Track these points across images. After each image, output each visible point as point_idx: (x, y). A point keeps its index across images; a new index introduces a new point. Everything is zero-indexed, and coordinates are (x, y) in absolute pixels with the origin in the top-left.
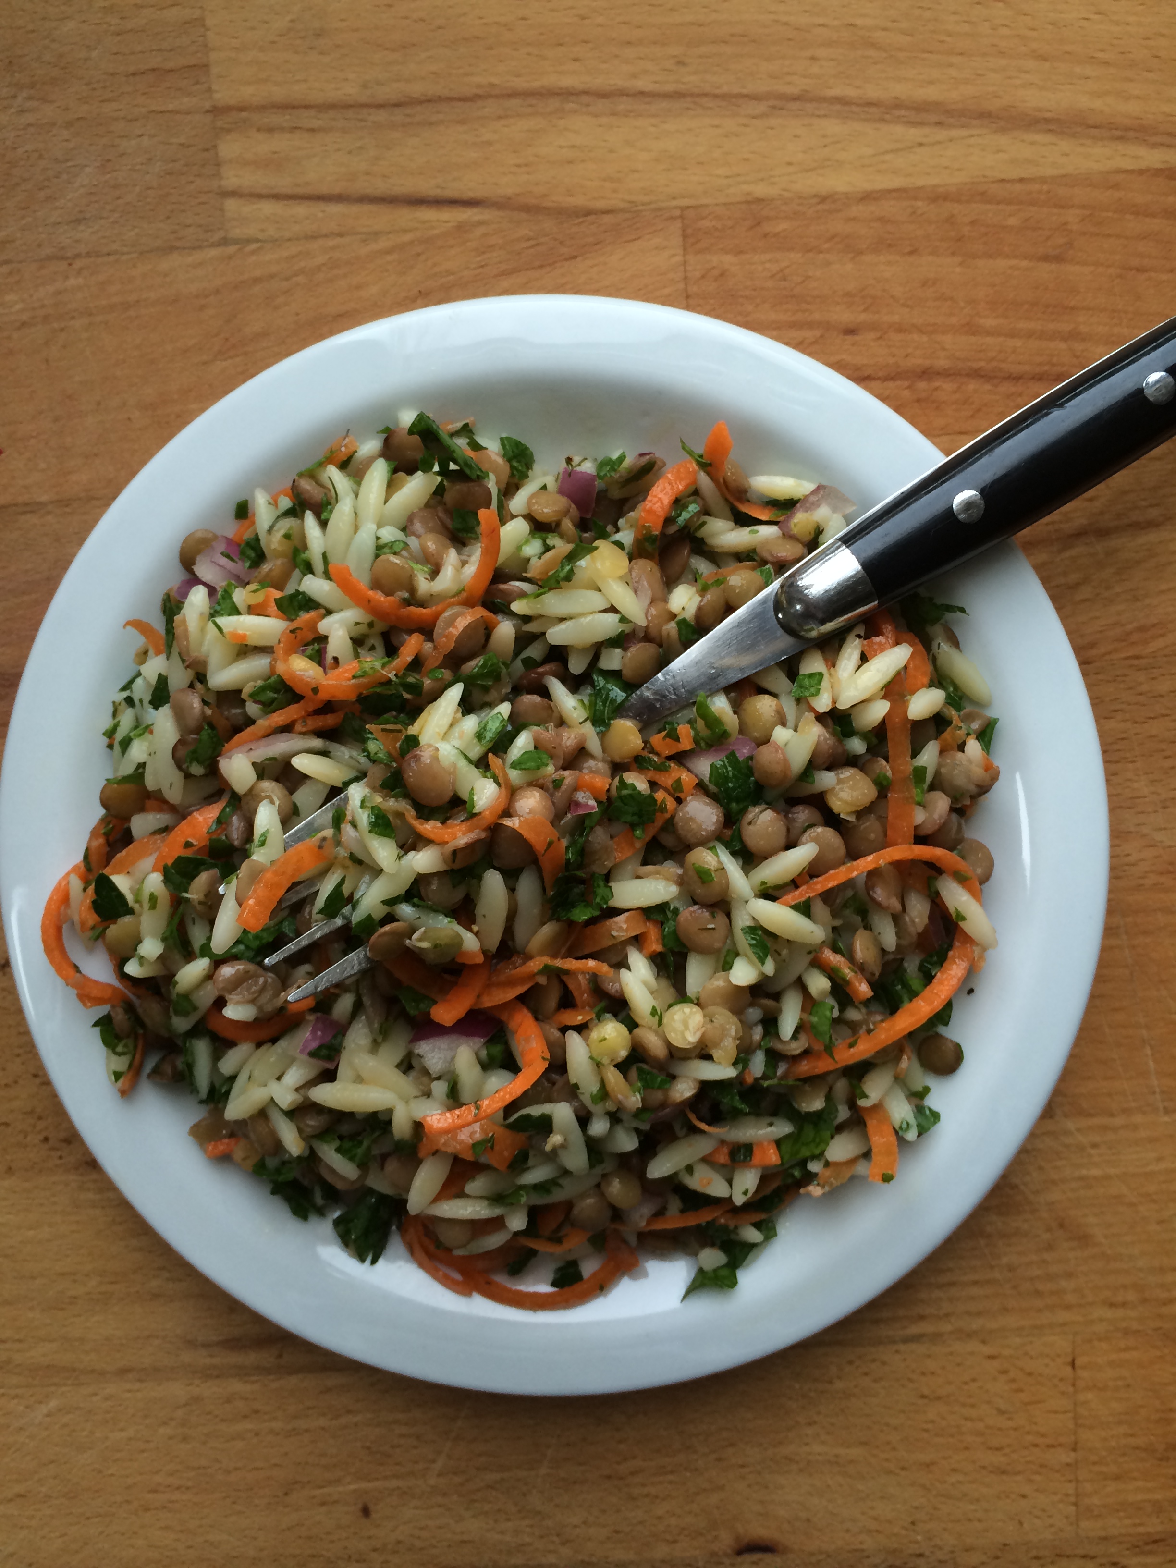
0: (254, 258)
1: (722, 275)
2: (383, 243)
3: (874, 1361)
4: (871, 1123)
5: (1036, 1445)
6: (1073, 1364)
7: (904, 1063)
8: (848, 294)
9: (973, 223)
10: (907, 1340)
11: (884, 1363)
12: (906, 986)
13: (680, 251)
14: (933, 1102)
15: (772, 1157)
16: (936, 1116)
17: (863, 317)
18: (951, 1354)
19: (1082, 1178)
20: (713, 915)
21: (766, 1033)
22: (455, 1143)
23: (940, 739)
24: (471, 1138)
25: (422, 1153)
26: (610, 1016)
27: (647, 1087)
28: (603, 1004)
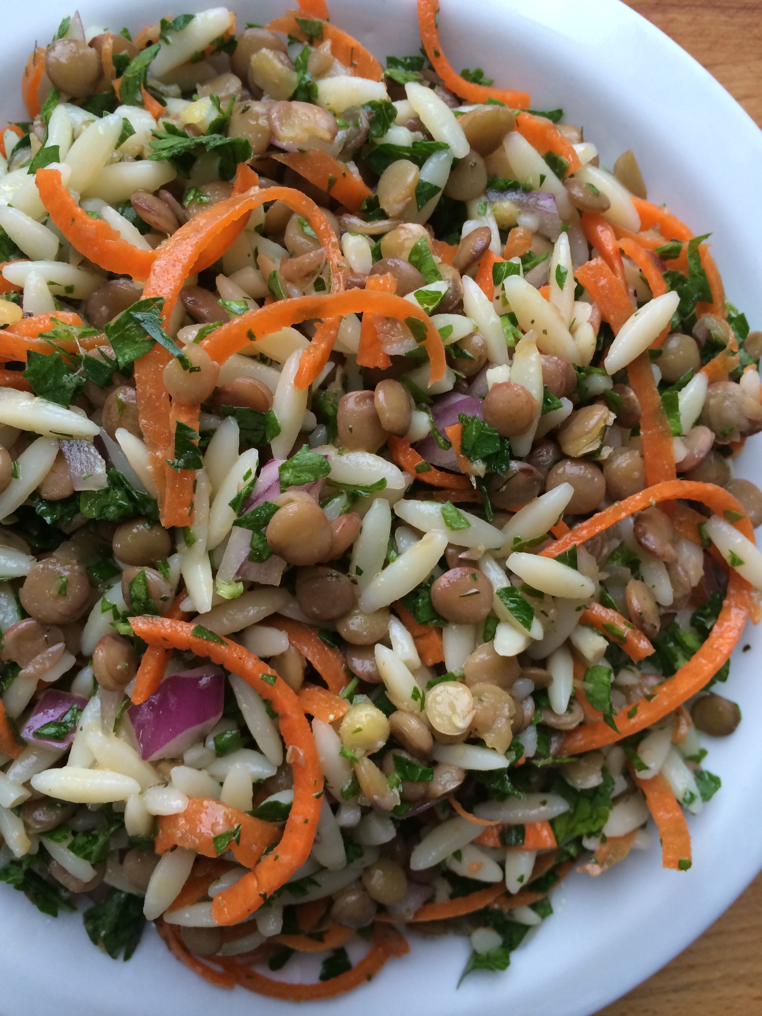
4: (652, 796)
7: (682, 729)
14: (711, 765)
15: (546, 839)
16: (716, 781)
20: (474, 577)
21: (538, 706)
22: (193, 837)
23: (708, 366)
24: (212, 831)
25: (158, 850)
26: (364, 697)
27: (406, 779)
28: (353, 684)
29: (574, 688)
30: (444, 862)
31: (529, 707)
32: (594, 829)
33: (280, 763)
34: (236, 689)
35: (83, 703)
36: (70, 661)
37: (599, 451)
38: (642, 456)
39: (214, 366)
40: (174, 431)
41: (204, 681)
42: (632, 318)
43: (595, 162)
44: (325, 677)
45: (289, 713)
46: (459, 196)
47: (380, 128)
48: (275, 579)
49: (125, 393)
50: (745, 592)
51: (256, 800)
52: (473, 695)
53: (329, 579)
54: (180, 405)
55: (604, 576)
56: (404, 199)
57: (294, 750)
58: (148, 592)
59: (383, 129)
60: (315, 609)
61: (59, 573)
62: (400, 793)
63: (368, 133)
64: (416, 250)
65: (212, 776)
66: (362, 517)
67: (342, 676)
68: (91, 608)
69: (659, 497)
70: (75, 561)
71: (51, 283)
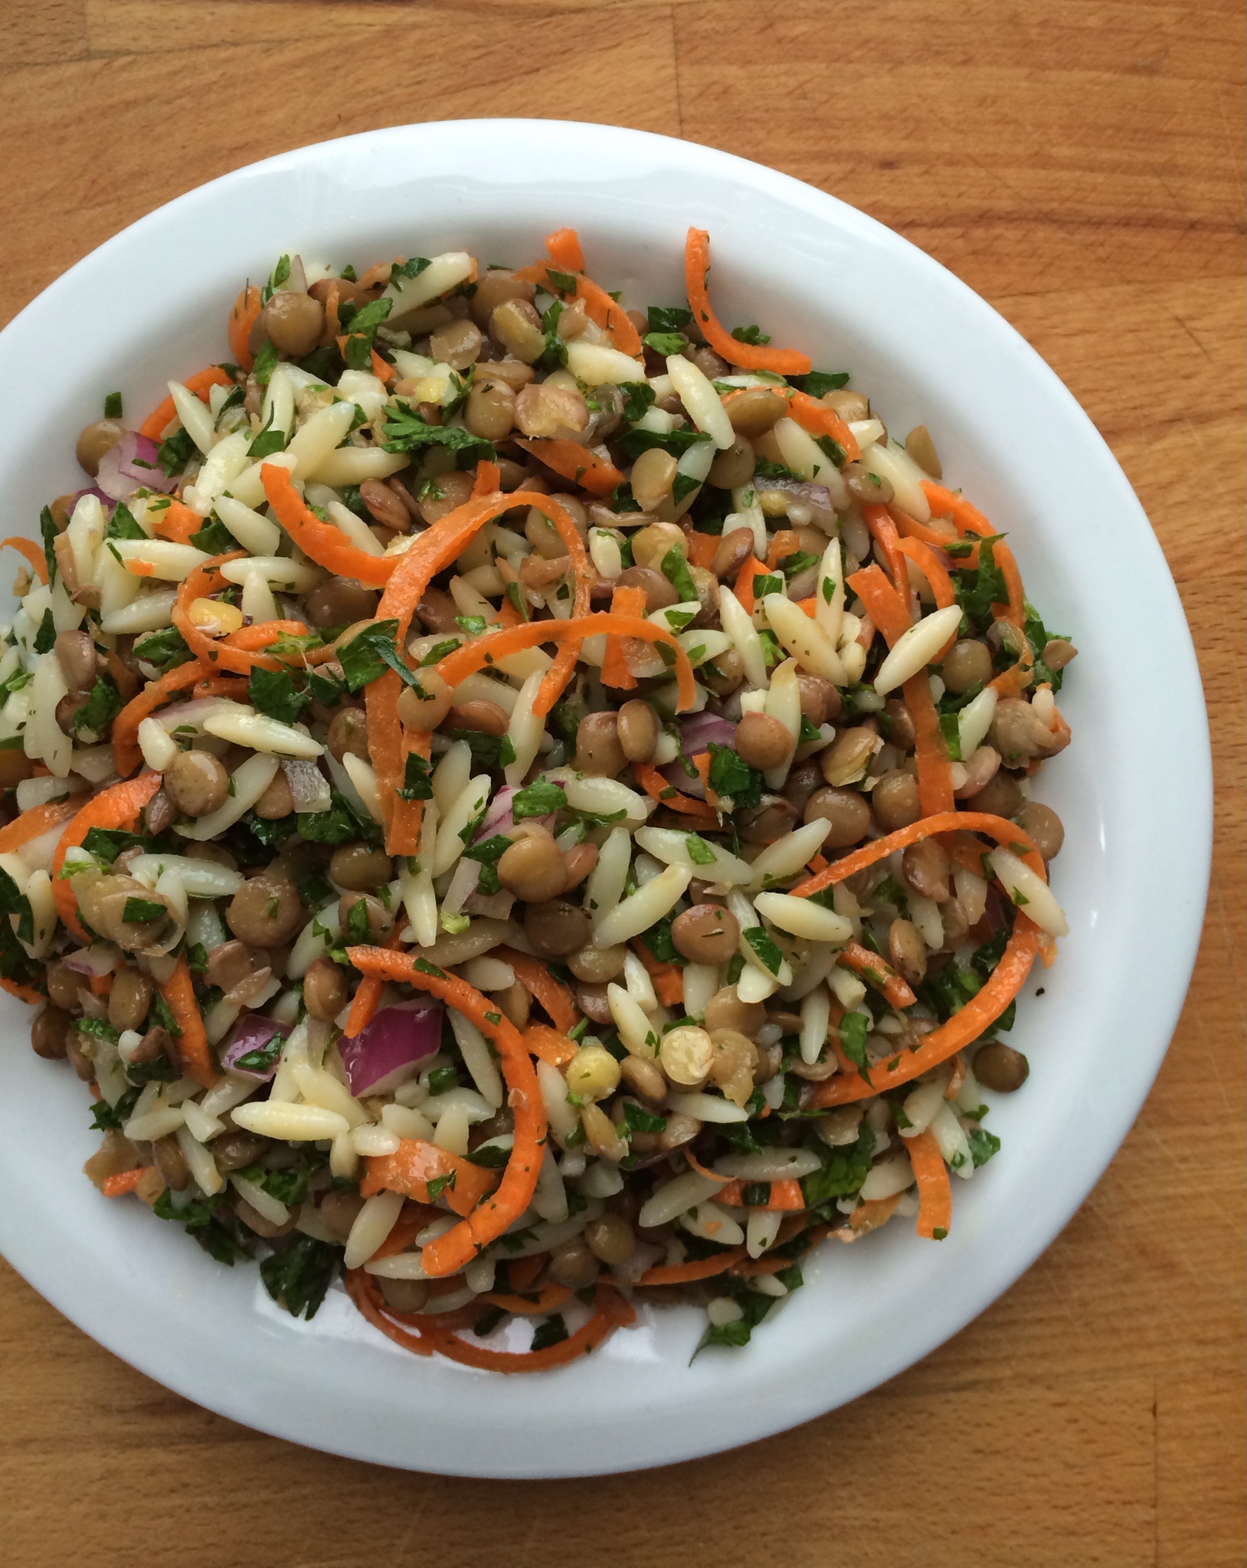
0: (125, 75)
1: (725, 92)
2: (289, 55)
3: (919, 1412)
4: (917, 1156)
5: (1110, 1503)
6: (1154, 1411)
7: (956, 1084)
8: (885, 116)
9: (1043, 24)
10: (959, 1388)
11: (932, 1415)
12: (957, 984)
13: (671, 61)
14: (991, 1124)
15: (794, 1199)
16: (994, 1143)
17: (904, 146)
18: (1011, 1402)
19: (1167, 1198)
20: (718, 915)
21: (786, 1054)
22: (405, 1181)
23: (997, 680)
24: (426, 1174)
25: (365, 1192)
26: (594, 1039)
27: (636, 1129)
28: (583, 1023)
29: (828, 1036)
30: (677, 1218)
31: (776, 1055)
32: (851, 1190)
33: (499, 1106)
34: (455, 1024)
35: (286, 1032)
36: (275, 986)
37: (863, 781)
38: (916, 780)
39: (449, 692)
40: (405, 760)
41: (422, 1015)
42: (907, 634)
43: (882, 441)
44: (553, 1016)
45: (513, 1054)
46: (723, 485)
47: (636, 412)
48: (504, 912)
49: (354, 717)
50: (1032, 933)
51: (472, 1142)
52: (713, 1042)
53: (561, 913)
54: (412, 732)
55: (867, 912)
56: (660, 495)
57: (517, 1094)
58: (368, 920)
59: (639, 413)
60: (544, 944)
61: (270, 893)
62: (629, 1143)
63: (623, 418)
64: (669, 558)
65: (424, 1116)
66: (599, 847)
67: (571, 1015)
68: (301, 930)
69: (929, 832)
70: (286, 881)
71: (271, 582)
